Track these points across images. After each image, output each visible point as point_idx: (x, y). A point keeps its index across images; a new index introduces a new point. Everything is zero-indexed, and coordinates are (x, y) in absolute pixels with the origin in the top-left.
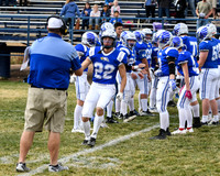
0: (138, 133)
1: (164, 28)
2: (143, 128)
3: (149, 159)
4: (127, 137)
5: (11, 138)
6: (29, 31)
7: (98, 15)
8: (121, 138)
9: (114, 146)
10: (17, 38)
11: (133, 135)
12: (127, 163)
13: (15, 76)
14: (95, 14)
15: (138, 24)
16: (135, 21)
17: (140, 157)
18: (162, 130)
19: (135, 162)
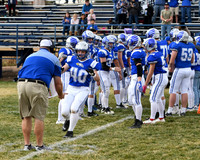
0: (112, 124)
1: (134, 33)
2: (118, 119)
3: (123, 146)
4: (103, 127)
5: (4, 129)
6: (18, 37)
7: (77, 22)
8: (99, 128)
9: (93, 136)
10: (7, 44)
11: (109, 125)
12: (104, 149)
13: (6, 77)
14: (74, 21)
15: (112, 30)
16: (109, 27)
17: (115, 144)
18: (137, 121)
19: (111, 149)
